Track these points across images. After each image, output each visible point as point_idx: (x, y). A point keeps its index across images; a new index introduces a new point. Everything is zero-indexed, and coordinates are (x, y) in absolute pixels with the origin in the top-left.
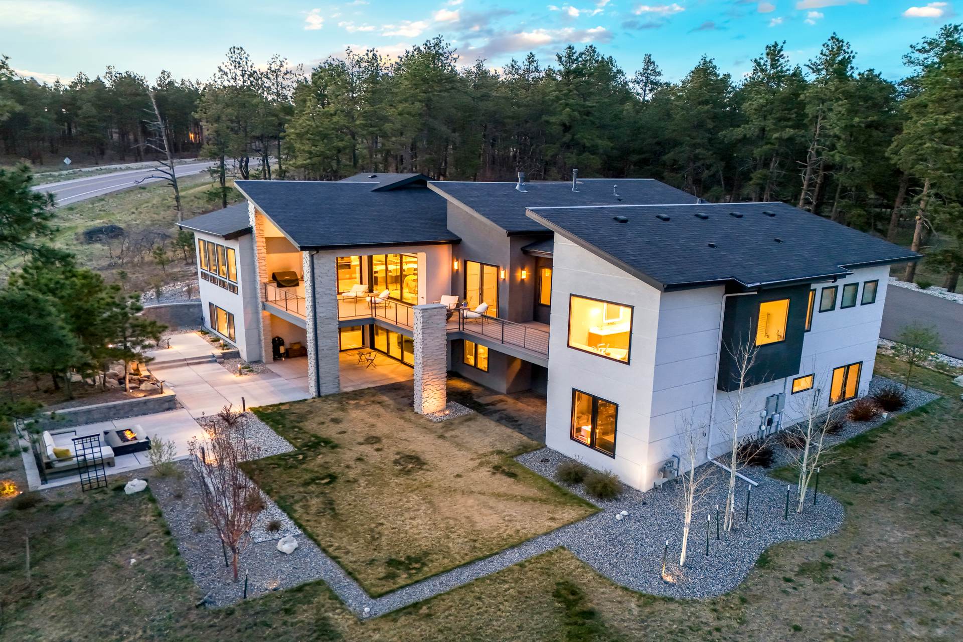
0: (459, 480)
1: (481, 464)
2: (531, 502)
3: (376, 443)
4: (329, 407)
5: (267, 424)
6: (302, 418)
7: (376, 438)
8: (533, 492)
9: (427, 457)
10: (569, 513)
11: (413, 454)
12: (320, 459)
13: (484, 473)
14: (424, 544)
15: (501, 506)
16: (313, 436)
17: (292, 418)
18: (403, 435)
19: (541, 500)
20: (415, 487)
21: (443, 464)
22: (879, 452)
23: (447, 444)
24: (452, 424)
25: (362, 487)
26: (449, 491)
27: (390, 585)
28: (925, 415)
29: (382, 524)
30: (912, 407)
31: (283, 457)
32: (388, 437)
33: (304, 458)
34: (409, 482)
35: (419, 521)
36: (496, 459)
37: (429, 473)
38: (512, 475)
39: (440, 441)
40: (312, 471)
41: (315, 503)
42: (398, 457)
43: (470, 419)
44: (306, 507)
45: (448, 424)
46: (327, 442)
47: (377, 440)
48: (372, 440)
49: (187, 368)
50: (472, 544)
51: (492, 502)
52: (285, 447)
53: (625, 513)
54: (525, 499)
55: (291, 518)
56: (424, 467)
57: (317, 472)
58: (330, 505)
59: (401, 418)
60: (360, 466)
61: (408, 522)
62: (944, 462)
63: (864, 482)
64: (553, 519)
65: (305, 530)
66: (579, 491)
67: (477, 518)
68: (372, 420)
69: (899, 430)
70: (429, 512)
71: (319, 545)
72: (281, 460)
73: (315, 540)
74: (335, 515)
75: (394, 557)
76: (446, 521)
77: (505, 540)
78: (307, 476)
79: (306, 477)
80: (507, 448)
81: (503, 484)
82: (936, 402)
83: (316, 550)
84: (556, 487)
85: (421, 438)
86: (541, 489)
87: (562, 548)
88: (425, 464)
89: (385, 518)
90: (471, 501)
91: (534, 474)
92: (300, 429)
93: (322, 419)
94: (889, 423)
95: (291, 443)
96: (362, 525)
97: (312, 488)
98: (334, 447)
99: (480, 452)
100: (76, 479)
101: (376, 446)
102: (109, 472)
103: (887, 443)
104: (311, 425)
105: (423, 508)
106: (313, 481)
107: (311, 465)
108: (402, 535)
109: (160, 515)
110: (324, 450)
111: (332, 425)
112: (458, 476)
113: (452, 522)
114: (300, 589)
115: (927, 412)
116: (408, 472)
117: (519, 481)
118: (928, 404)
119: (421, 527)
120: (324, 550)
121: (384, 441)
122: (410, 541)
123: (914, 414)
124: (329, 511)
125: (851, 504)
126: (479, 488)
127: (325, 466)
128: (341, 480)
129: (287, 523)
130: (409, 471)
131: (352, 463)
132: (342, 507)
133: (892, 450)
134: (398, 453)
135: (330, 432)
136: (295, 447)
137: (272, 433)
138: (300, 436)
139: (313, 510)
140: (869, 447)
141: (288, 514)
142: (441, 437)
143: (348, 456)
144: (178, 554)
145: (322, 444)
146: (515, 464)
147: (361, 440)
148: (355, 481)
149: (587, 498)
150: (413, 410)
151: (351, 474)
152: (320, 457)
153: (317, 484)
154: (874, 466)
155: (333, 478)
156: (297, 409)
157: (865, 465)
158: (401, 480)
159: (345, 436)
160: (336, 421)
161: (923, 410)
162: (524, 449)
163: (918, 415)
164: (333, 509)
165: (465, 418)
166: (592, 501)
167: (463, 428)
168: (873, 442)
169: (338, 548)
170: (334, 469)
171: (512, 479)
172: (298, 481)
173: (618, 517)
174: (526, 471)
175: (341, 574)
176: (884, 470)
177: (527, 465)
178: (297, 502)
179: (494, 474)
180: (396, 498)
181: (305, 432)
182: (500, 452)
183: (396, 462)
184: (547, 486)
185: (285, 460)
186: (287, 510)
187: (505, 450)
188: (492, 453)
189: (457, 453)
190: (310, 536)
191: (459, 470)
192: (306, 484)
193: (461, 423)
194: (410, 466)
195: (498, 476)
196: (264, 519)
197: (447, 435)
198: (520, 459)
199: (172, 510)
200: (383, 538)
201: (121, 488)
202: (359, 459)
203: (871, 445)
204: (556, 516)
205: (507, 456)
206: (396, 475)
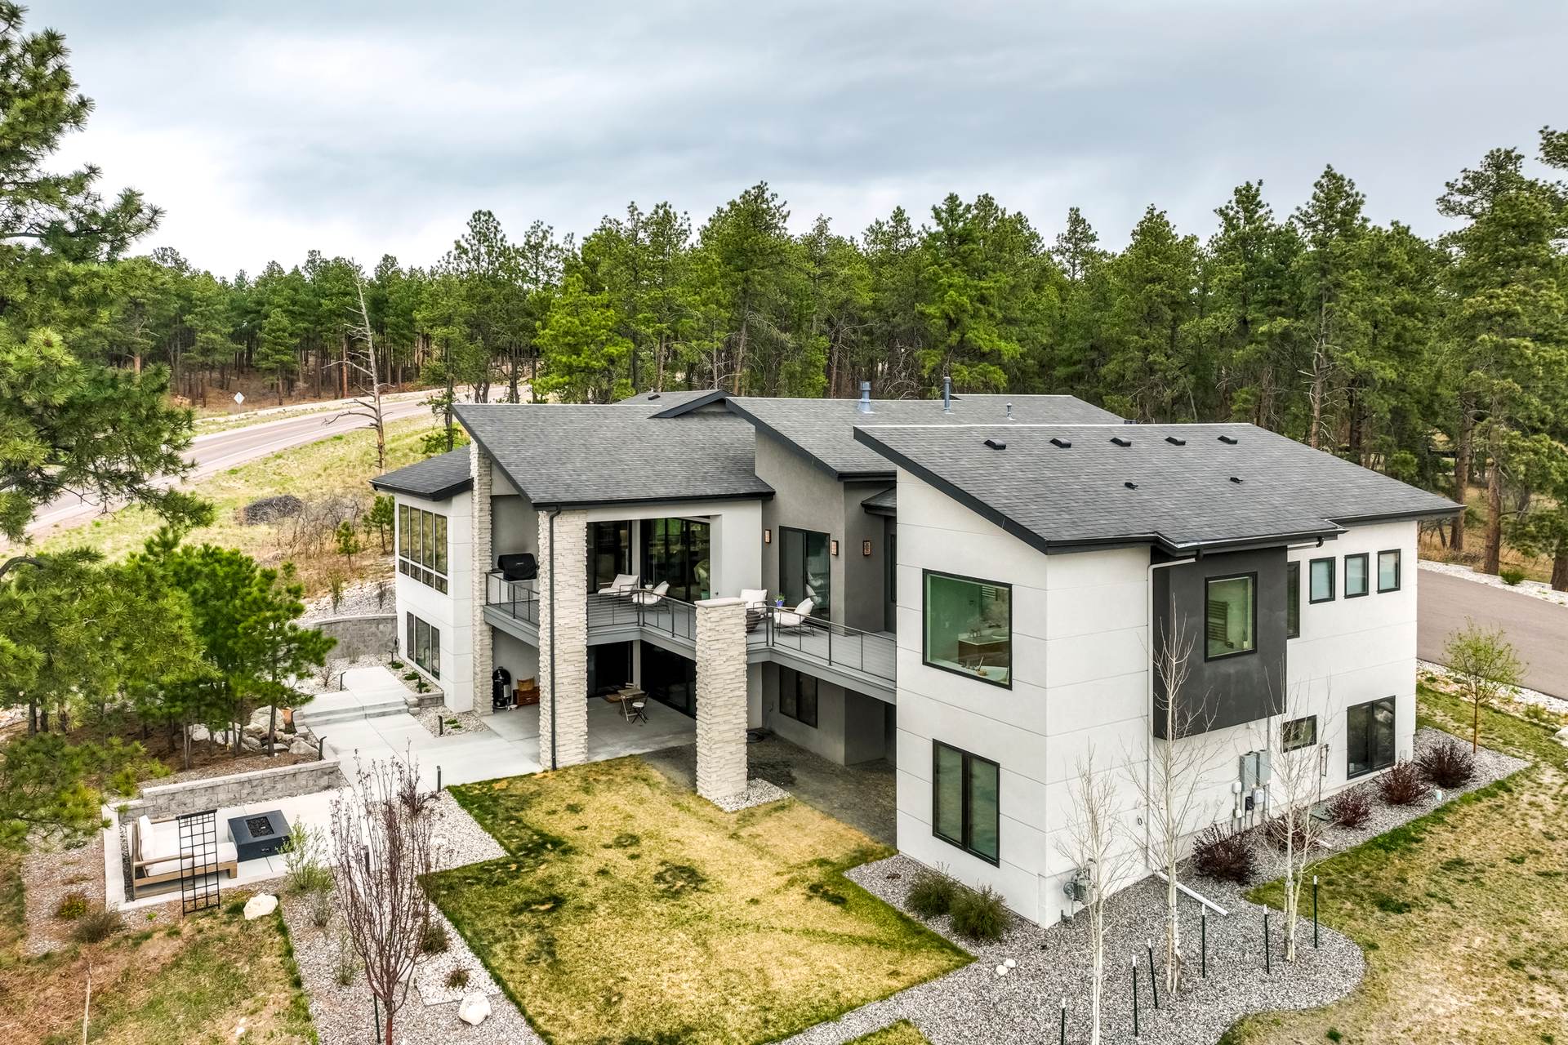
0: (753, 908)
1: (792, 882)
2: (865, 946)
3: (630, 845)
5: (470, 812)
6: (525, 802)
7: (632, 837)
8: (869, 929)
9: (708, 870)
10: (921, 964)
11: (687, 864)
12: (542, 871)
13: (796, 895)
14: (688, 1015)
15: (816, 951)
16: (537, 832)
17: (510, 804)
18: (675, 833)
19: (880, 943)
20: (683, 918)
21: (732, 881)
22: (1428, 857)
23: (742, 848)
24: (752, 815)
25: (600, 921)
26: (733, 926)
28: (1506, 796)
29: (624, 979)
30: (1484, 782)
31: (485, 868)
32: (650, 835)
33: (518, 869)
34: (676, 910)
35: (684, 976)
36: (815, 874)
37: (709, 896)
38: (838, 900)
39: (732, 843)
40: (528, 890)
41: (527, 941)
42: (662, 869)
43: (783, 808)
44: (511, 950)
45: (747, 817)
46: (557, 843)
47: (635, 840)
48: (627, 841)
49: (364, 722)
50: (761, 1014)
51: (802, 945)
52: (489, 849)
53: (1011, 963)
54: (854, 940)
55: (487, 966)
56: (702, 886)
57: (536, 892)
58: (549, 946)
59: (676, 805)
60: (604, 883)
61: (665, 977)
62: (1534, 877)
63: (1399, 909)
64: (895, 974)
65: (504, 987)
66: (940, 927)
67: (774, 971)
68: (629, 809)
69: (1462, 819)
70: (701, 960)
71: (523, 1012)
72: (483, 874)
73: (518, 1004)
74: (555, 964)
75: (637, 1034)
76: (727, 975)
77: (816, 1009)
79: (518, 900)
80: (835, 856)
81: (823, 914)
82: (1526, 774)
83: (520, 1020)
84: (906, 920)
85: (703, 838)
86: (883, 923)
87: (906, 1022)
88: (704, 881)
89: (631, 970)
90: (768, 944)
91: (873, 899)
92: (519, 821)
93: (553, 806)
94: (1446, 809)
95: (502, 844)
96: (595, 981)
97: (524, 917)
98: (567, 851)
99: (792, 862)
100: (176, 896)
101: (632, 850)
102: (225, 884)
103: (1441, 843)
104: (534, 816)
105: (693, 954)
106: (527, 905)
107: (528, 881)
108: (654, 999)
109: (290, 954)
110: (551, 856)
111: (567, 815)
112: (754, 901)
113: (734, 978)
115: (1509, 790)
116: (676, 894)
117: (848, 911)
118: (1512, 777)
119: (684, 986)
120: (530, 1021)
121: (645, 842)
122: (665, 1009)
123: (1487, 793)
124: (545, 956)
125: (1374, 947)
126: (786, 923)
127: (549, 882)
128: (572, 903)
129: (478, 974)
130: (678, 892)
131: (590, 879)
132: (565, 954)
133: (1450, 855)
134: (663, 863)
135: (562, 826)
136: (508, 849)
137: (477, 828)
138: (517, 833)
139: (522, 954)
140: (1410, 850)
141: (483, 960)
142: (734, 836)
143: (585, 866)
144: (308, 1018)
145: (549, 846)
146: (844, 883)
147: (609, 840)
148: (593, 907)
149: (954, 940)
150: (695, 792)
151: (587, 898)
152: (543, 867)
153: (532, 911)
154: (1418, 882)
155: (558, 901)
156: (519, 789)
157: (1404, 881)
158: (663, 907)
159: (586, 833)
160: (574, 809)
161: (1501, 785)
162: (863, 857)
163: (1495, 795)
164: (552, 954)
165: (774, 806)
166: (962, 945)
167: (771, 823)
168: (1417, 841)
169: (553, 1019)
170: (562, 888)
171: (838, 908)
172: (504, 907)
173: (1002, 970)
174: (861, 893)
176: (1433, 889)
177: (865, 885)
178: (498, 940)
179: (810, 898)
180: (652, 936)
181: (526, 827)
182: (823, 862)
183: (659, 878)
184: (893, 920)
185: (489, 871)
186: (481, 952)
187: (833, 859)
188: (810, 864)
189: (756, 863)
190: (511, 997)
191: (756, 892)
192: (517, 910)
193: (768, 814)
194: (680, 883)
195: (817, 901)
196: (444, 963)
197: (743, 833)
198: (852, 875)
199: (309, 948)
200: (625, 1004)
201: (237, 909)
202: (603, 872)
203: (1415, 845)
204: (901, 970)
205: (836, 870)
206: (657, 899)
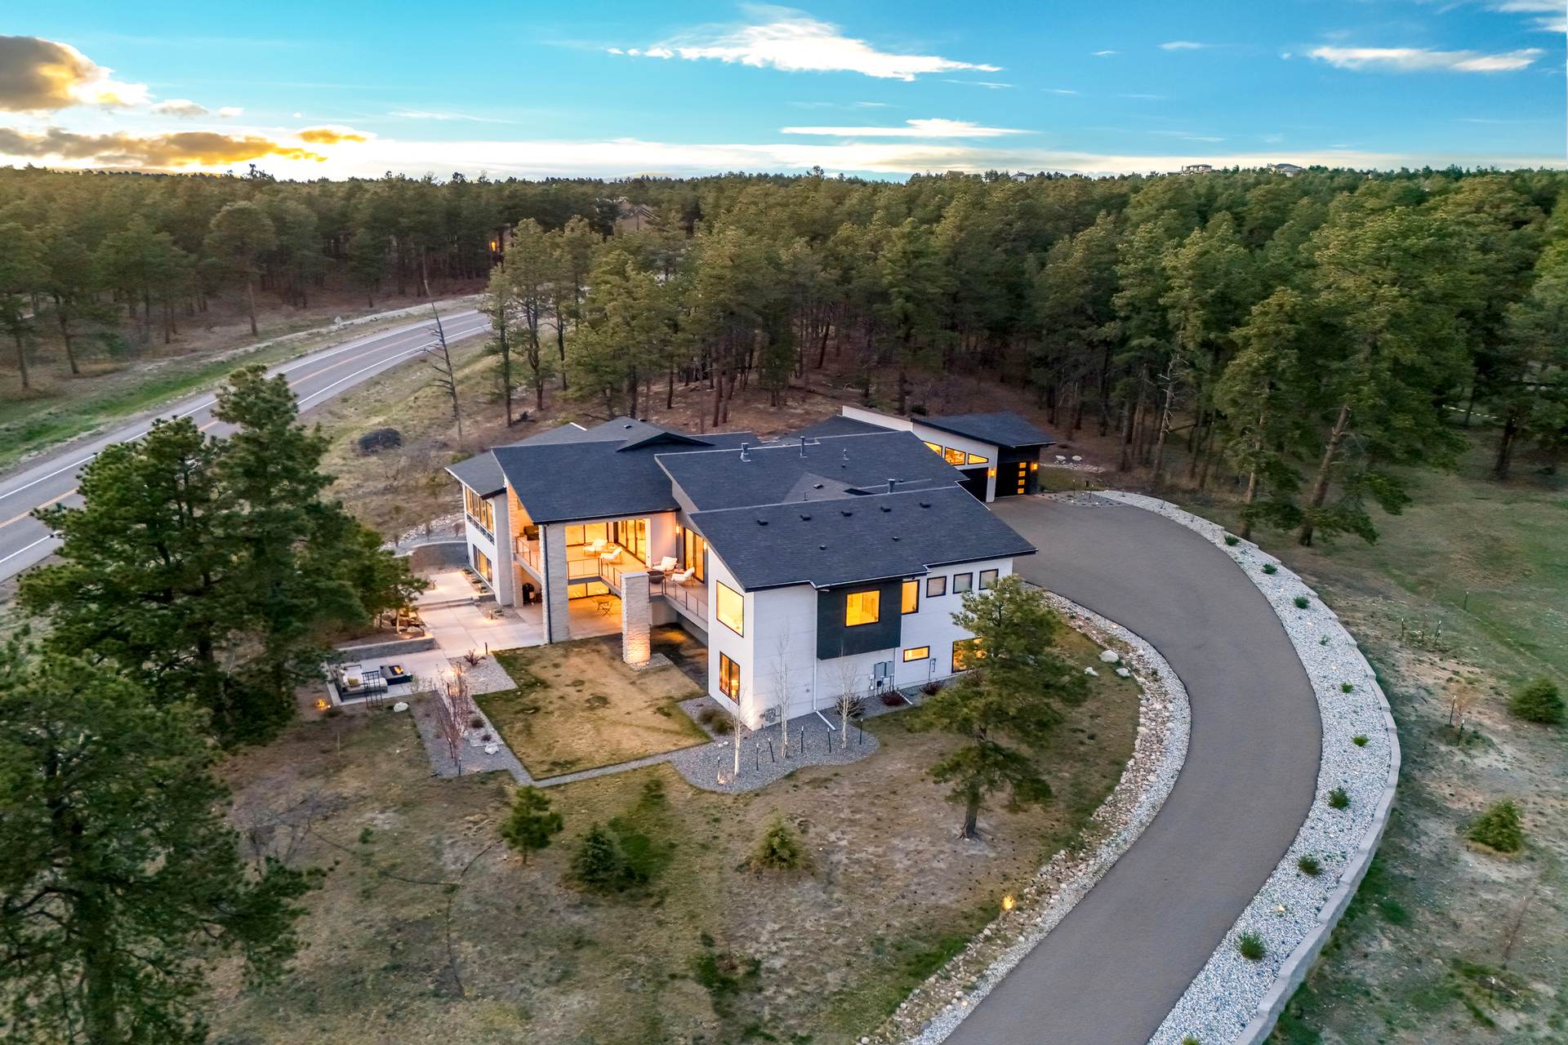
0: (627, 716)
1: (649, 706)
2: (669, 733)
3: (579, 685)
4: (555, 654)
5: (501, 664)
6: (531, 662)
7: (582, 681)
8: (676, 727)
9: (613, 698)
10: (689, 742)
11: (604, 695)
12: (533, 696)
13: (649, 712)
14: (579, 755)
15: (646, 735)
16: (534, 677)
17: (523, 661)
18: (603, 680)
19: (677, 732)
20: (592, 719)
21: (622, 704)
23: (634, 689)
24: (649, 673)
25: (554, 718)
26: (614, 723)
27: (549, 775)
29: (558, 741)
31: (506, 693)
32: (591, 681)
33: (522, 694)
34: (590, 715)
35: (584, 741)
36: (663, 703)
37: (608, 710)
38: (668, 715)
39: (631, 686)
40: (524, 704)
41: (519, 726)
42: (591, 697)
44: (512, 728)
45: (644, 673)
46: (543, 683)
47: (582, 683)
48: (578, 683)
50: (612, 756)
51: (641, 732)
52: (509, 684)
53: (725, 743)
54: (665, 731)
55: (499, 733)
56: (607, 706)
57: (527, 705)
58: (529, 727)
59: (610, 666)
60: (561, 702)
61: (576, 741)
64: (676, 745)
65: (506, 742)
66: (706, 728)
67: (624, 741)
68: (584, 667)
70: (594, 736)
71: (512, 751)
72: (505, 696)
73: (511, 748)
74: (530, 734)
75: (557, 760)
76: (602, 742)
77: (635, 755)
78: (519, 708)
80: (678, 694)
81: (660, 721)
83: (510, 753)
84: (693, 724)
85: (617, 683)
86: (682, 725)
87: (670, 762)
88: (608, 703)
89: (562, 737)
90: (627, 731)
91: (684, 715)
92: (526, 671)
93: (545, 664)
95: (515, 682)
96: (545, 741)
97: (520, 715)
98: (547, 687)
99: (655, 697)
100: (363, 700)
101: (579, 688)
102: (385, 696)
104: (534, 669)
105: (591, 733)
106: (522, 711)
107: (525, 700)
108: (568, 749)
109: (415, 726)
110: (538, 689)
111: (551, 669)
112: (628, 713)
113: (606, 743)
114: (492, 773)
117: (670, 719)
119: (583, 745)
120: (515, 754)
121: (587, 684)
122: (571, 752)
124: (526, 731)
125: (889, 745)
126: (638, 723)
127: (535, 701)
128: (541, 712)
129: (495, 736)
130: (594, 708)
131: (555, 700)
132: (536, 729)
134: (592, 694)
135: (548, 675)
136: (518, 685)
137: (504, 673)
138: (524, 677)
139: (516, 730)
141: (498, 731)
142: (633, 683)
143: (554, 694)
144: (424, 749)
145: (539, 684)
146: (675, 708)
147: (569, 682)
148: (552, 712)
149: (709, 734)
150: (620, 659)
151: (551, 708)
152: (534, 694)
153: (524, 713)
155: (537, 709)
156: (528, 655)
158: (585, 714)
159: (558, 678)
160: (557, 666)
162: (690, 696)
164: (530, 730)
165: (662, 668)
167: (654, 677)
169: (524, 753)
170: (540, 703)
171: (666, 718)
172: (512, 711)
173: (720, 745)
174: (680, 712)
175: (520, 767)
177: (684, 709)
178: (506, 724)
179: (656, 713)
180: (576, 725)
181: (529, 674)
182: (669, 698)
183: (588, 701)
184: (688, 724)
185: (508, 695)
186: (498, 729)
187: (675, 696)
188: (663, 698)
189: (638, 696)
190: (509, 746)
191: (630, 710)
192: (517, 712)
193: (655, 673)
194: (597, 704)
195: (658, 715)
196: (482, 732)
197: (639, 682)
198: (681, 704)
199: (423, 724)
200: (555, 750)
201: (391, 708)
202: (562, 698)
204: (680, 743)
205: (674, 701)
206: (583, 711)
